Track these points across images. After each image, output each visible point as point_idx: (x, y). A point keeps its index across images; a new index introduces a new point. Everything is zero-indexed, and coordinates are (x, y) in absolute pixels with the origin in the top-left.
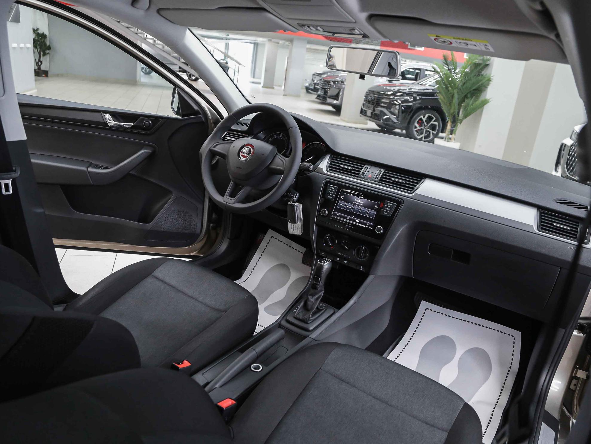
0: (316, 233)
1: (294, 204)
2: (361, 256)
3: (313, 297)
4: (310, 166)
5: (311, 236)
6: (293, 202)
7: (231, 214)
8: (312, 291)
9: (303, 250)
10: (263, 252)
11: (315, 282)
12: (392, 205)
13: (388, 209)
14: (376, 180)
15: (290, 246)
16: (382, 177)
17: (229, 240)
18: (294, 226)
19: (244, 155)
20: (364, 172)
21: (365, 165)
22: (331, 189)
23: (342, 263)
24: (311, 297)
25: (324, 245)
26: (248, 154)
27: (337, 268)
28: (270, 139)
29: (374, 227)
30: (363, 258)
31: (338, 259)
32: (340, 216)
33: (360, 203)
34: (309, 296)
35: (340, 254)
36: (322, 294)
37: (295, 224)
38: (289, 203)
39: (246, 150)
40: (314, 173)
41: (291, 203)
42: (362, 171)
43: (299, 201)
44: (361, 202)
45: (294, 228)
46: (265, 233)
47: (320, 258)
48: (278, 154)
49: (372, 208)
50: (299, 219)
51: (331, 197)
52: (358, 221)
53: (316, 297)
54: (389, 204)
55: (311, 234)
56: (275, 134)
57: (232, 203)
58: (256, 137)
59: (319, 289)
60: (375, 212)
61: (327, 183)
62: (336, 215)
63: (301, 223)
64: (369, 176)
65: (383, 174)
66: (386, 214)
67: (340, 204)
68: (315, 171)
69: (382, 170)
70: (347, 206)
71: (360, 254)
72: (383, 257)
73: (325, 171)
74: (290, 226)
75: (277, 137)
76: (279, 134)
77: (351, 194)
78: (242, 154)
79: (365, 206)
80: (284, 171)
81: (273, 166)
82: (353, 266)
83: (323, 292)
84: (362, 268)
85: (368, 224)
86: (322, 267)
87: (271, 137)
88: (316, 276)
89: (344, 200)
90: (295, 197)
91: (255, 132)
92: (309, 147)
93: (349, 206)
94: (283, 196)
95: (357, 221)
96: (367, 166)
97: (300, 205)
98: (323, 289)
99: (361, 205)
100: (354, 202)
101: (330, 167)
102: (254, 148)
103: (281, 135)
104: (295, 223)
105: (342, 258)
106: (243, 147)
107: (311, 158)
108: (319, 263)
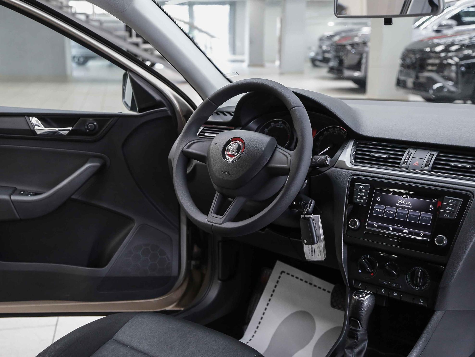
0: (346, 255)
1: (308, 216)
2: (417, 283)
3: (352, 350)
4: (326, 158)
5: (339, 260)
6: (308, 213)
7: (220, 244)
8: (350, 342)
9: (330, 287)
10: (272, 295)
11: (352, 328)
12: (455, 202)
13: (450, 208)
14: (427, 168)
15: (311, 284)
16: (434, 163)
17: (220, 282)
18: (312, 248)
19: (232, 153)
20: (406, 160)
21: (407, 149)
22: (361, 189)
23: (391, 296)
24: (350, 351)
25: (360, 271)
26: (237, 152)
27: (384, 305)
28: (266, 129)
29: (432, 237)
30: (422, 286)
31: (383, 291)
32: (379, 227)
33: (405, 204)
34: (345, 350)
35: (385, 282)
36: (365, 344)
37: (313, 245)
38: (302, 216)
39: (233, 146)
40: (333, 169)
41: (304, 216)
42: (403, 158)
43: (316, 211)
44: (408, 203)
45: (312, 252)
46: (271, 267)
47: (356, 290)
48: (279, 146)
49: (427, 210)
50: (318, 237)
51: (362, 201)
52: (407, 231)
53: (357, 350)
54: (450, 201)
55: (338, 259)
56: (272, 122)
57: (220, 223)
58: (245, 127)
59: (359, 337)
60: (431, 216)
61: (353, 182)
62: (372, 226)
63: (322, 244)
64: (415, 164)
65: (436, 159)
66: (448, 216)
67: (376, 210)
68: (335, 166)
69: (433, 153)
70: (387, 210)
71: (417, 281)
72: (453, 280)
73: (349, 164)
74: (307, 248)
75: (275, 127)
76: (278, 122)
77: (392, 193)
78: (228, 153)
79: (414, 208)
80: (290, 169)
81: (273, 165)
82: (407, 299)
83: (366, 342)
84: (422, 301)
85: (422, 234)
86: (359, 303)
87: (267, 127)
88: (352, 319)
89: (382, 203)
90: (310, 207)
91: (243, 123)
92: (321, 134)
93: (390, 210)
94: (291, 207)
95: (404, 231)
96: (411, 150)
97: (318, 217)
98: (366, 338)
99: (408, 207)
100: (397, 204)
101: (356, 158)
102: (244, 143)
103: (280, 122)
104: (314, 243)
105: (390, 289)
107: (327, 149)
108: (355, 297)
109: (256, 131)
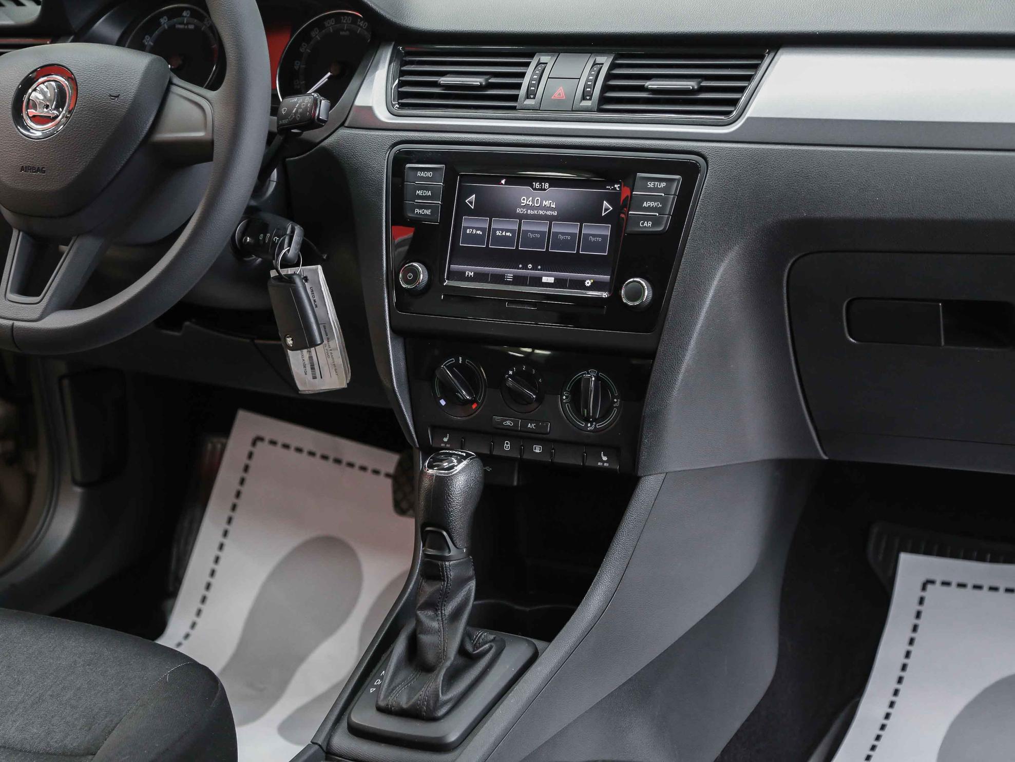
0: (402, 364)
1: (290, 271)
2: (588, 413)
3: (437, 610)
4: (315, 103)
5: (385, 382)
6: (286, 264)
7: (66, 382)
8: (429, 589)
9: (389, 461)
10: (234, 507)
11: (431, 552)
12: (663, 184)
13: (652, 204)
14: (587, 103)
15: (338, 461)
16: (606, 88)
17: (78, 490)
18: (311, 358)
20: (533, 85)
21: (532, 56)
22: (422, 178)
23: (526, 456)
24: (430, 613)
25: (443, 402)
26: (57, 108)
27: (515, 483)
28: (147, 38)
29: (615, 287)
30: (604, 417)
31: (507, 446)
32: (479, 277)
33: (541, 207)
34: (418, 612)
35: (508, 423)
36: (470, 590)
37: (313, 349)
38: (273, 273)
39: (42, 92)
40: (343, 132)
41: (278, 272)
42: (525, 82)
43: (308, 256)
44: (546, 203)
45: (313, 368)
46: (225, 429)
47: (434, 453)
48: (176, 80)
49: (595, 217)
50: (324, 326)
51: (428, 212)
52: (551, 280)
53: (449, 608)
54: (651, 185)
55: (382, 377)
56: (162, 14)
57: (36, 316)
58: (83, 35)
59: (452, 574)
60: (605, 231)
61: (399, 163)
62: (461, 276)
63: (337, 341)
64: (556, 96)
65: (609, 76)
66: (650, 223)
67: (468, 231)
68: (346, 124)
69: (600, 59)
70: (495, 230)
71: (587, 407)
72: (675, 393)
73: (383, 115)
74: (297, 360)
75: (172, 27)
76: (177, 13)
77: (503, 182)
78: (32, 112)
79: (565, 216)
80: (212, 142)
81: (165, 135)
82: (569, 458)
83: (472, 584)
84: (605, 458)
85: (588, 283)
86: (442, 485)
87: (149, 28)
88: (428, 529)
89: (480, 211)
90: (290, 245)
91: (76, 23)
92: (305, 36)
93: (503, 228)
94: (238, 250)
95: (545, 280)
96: (544, 58)
97: (316, 270)
98: (471, 572)
99: (549, 213)
100: (519, 211)
101: (401, 95)
103: (185, 14)
104: (313, 344)
105: (522, 438)
106: (28, 83)
107: (324, 79)
108: (430, 471)
109: (120, 43)
